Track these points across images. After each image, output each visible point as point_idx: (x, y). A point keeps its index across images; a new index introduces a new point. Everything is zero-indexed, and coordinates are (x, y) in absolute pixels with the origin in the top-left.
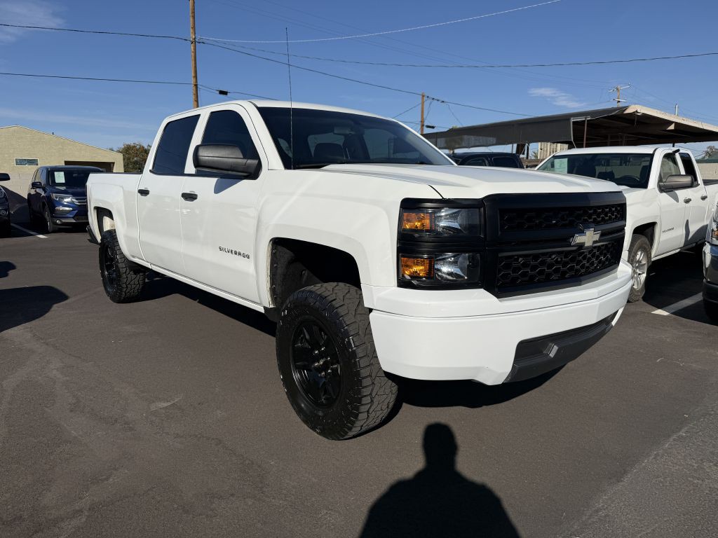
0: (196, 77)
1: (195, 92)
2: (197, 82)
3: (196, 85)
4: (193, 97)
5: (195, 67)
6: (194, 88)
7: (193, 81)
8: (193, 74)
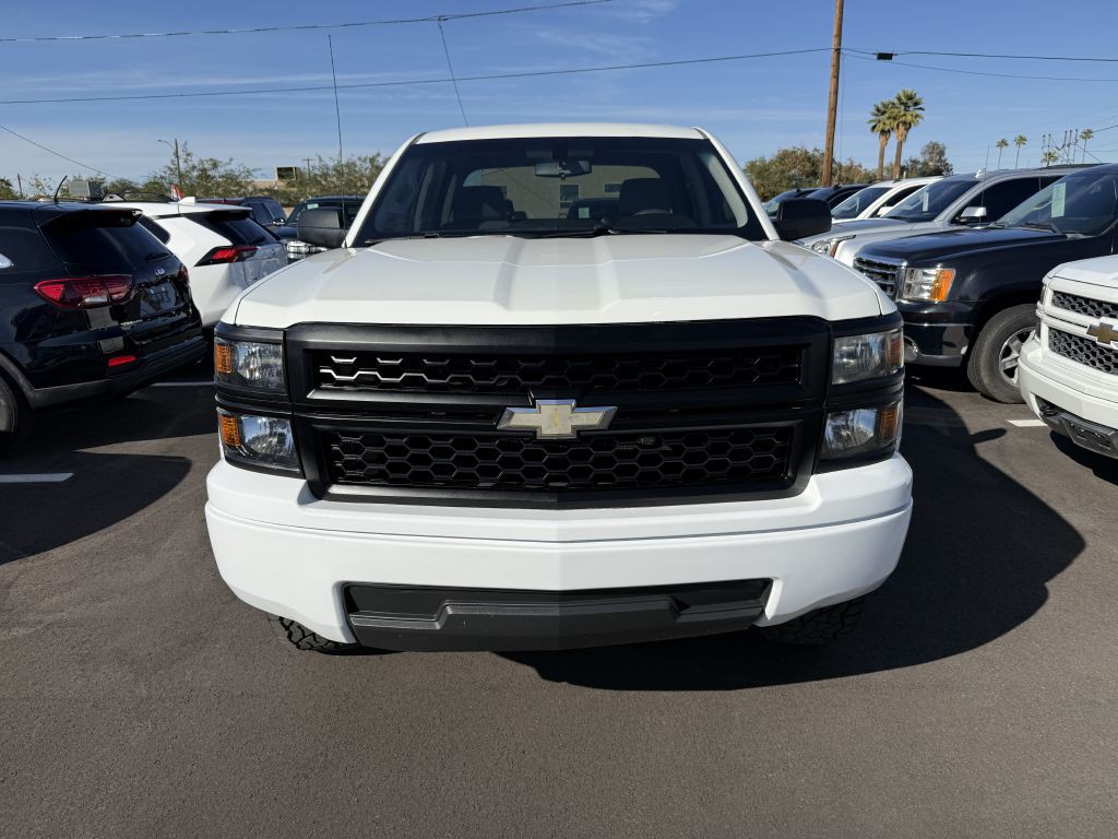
0: (839, 36)
1: (834, 62)
2: (840, 44)
3: (838, 51)
4: (831, 71)
5: (841, 19)
6: (834, 55)
7: (833, 43)
8: (835, 32)
